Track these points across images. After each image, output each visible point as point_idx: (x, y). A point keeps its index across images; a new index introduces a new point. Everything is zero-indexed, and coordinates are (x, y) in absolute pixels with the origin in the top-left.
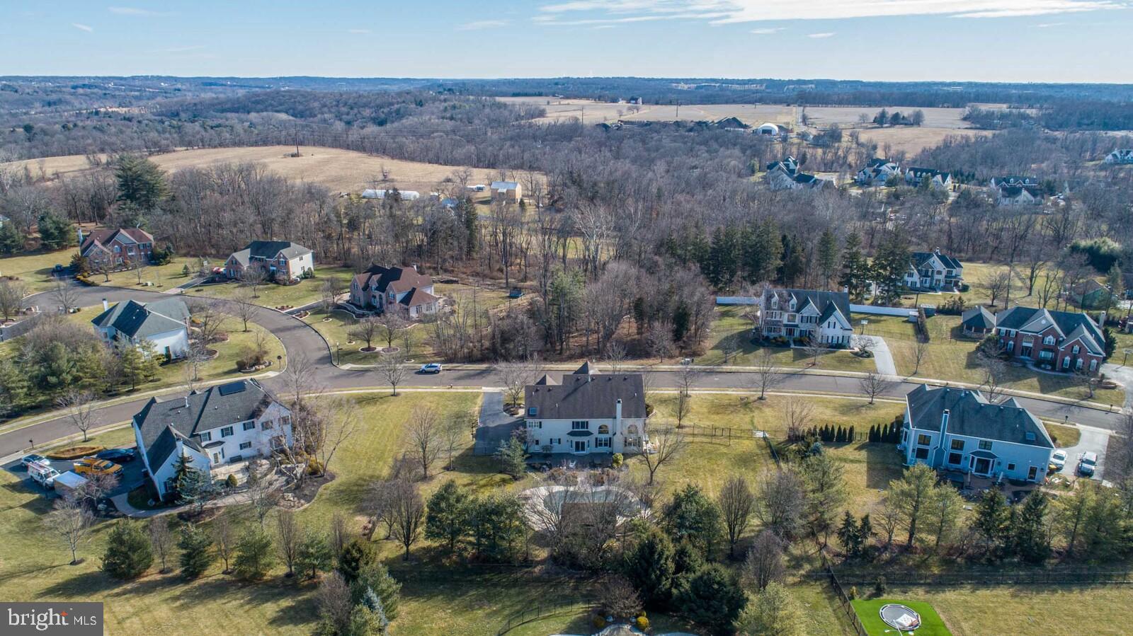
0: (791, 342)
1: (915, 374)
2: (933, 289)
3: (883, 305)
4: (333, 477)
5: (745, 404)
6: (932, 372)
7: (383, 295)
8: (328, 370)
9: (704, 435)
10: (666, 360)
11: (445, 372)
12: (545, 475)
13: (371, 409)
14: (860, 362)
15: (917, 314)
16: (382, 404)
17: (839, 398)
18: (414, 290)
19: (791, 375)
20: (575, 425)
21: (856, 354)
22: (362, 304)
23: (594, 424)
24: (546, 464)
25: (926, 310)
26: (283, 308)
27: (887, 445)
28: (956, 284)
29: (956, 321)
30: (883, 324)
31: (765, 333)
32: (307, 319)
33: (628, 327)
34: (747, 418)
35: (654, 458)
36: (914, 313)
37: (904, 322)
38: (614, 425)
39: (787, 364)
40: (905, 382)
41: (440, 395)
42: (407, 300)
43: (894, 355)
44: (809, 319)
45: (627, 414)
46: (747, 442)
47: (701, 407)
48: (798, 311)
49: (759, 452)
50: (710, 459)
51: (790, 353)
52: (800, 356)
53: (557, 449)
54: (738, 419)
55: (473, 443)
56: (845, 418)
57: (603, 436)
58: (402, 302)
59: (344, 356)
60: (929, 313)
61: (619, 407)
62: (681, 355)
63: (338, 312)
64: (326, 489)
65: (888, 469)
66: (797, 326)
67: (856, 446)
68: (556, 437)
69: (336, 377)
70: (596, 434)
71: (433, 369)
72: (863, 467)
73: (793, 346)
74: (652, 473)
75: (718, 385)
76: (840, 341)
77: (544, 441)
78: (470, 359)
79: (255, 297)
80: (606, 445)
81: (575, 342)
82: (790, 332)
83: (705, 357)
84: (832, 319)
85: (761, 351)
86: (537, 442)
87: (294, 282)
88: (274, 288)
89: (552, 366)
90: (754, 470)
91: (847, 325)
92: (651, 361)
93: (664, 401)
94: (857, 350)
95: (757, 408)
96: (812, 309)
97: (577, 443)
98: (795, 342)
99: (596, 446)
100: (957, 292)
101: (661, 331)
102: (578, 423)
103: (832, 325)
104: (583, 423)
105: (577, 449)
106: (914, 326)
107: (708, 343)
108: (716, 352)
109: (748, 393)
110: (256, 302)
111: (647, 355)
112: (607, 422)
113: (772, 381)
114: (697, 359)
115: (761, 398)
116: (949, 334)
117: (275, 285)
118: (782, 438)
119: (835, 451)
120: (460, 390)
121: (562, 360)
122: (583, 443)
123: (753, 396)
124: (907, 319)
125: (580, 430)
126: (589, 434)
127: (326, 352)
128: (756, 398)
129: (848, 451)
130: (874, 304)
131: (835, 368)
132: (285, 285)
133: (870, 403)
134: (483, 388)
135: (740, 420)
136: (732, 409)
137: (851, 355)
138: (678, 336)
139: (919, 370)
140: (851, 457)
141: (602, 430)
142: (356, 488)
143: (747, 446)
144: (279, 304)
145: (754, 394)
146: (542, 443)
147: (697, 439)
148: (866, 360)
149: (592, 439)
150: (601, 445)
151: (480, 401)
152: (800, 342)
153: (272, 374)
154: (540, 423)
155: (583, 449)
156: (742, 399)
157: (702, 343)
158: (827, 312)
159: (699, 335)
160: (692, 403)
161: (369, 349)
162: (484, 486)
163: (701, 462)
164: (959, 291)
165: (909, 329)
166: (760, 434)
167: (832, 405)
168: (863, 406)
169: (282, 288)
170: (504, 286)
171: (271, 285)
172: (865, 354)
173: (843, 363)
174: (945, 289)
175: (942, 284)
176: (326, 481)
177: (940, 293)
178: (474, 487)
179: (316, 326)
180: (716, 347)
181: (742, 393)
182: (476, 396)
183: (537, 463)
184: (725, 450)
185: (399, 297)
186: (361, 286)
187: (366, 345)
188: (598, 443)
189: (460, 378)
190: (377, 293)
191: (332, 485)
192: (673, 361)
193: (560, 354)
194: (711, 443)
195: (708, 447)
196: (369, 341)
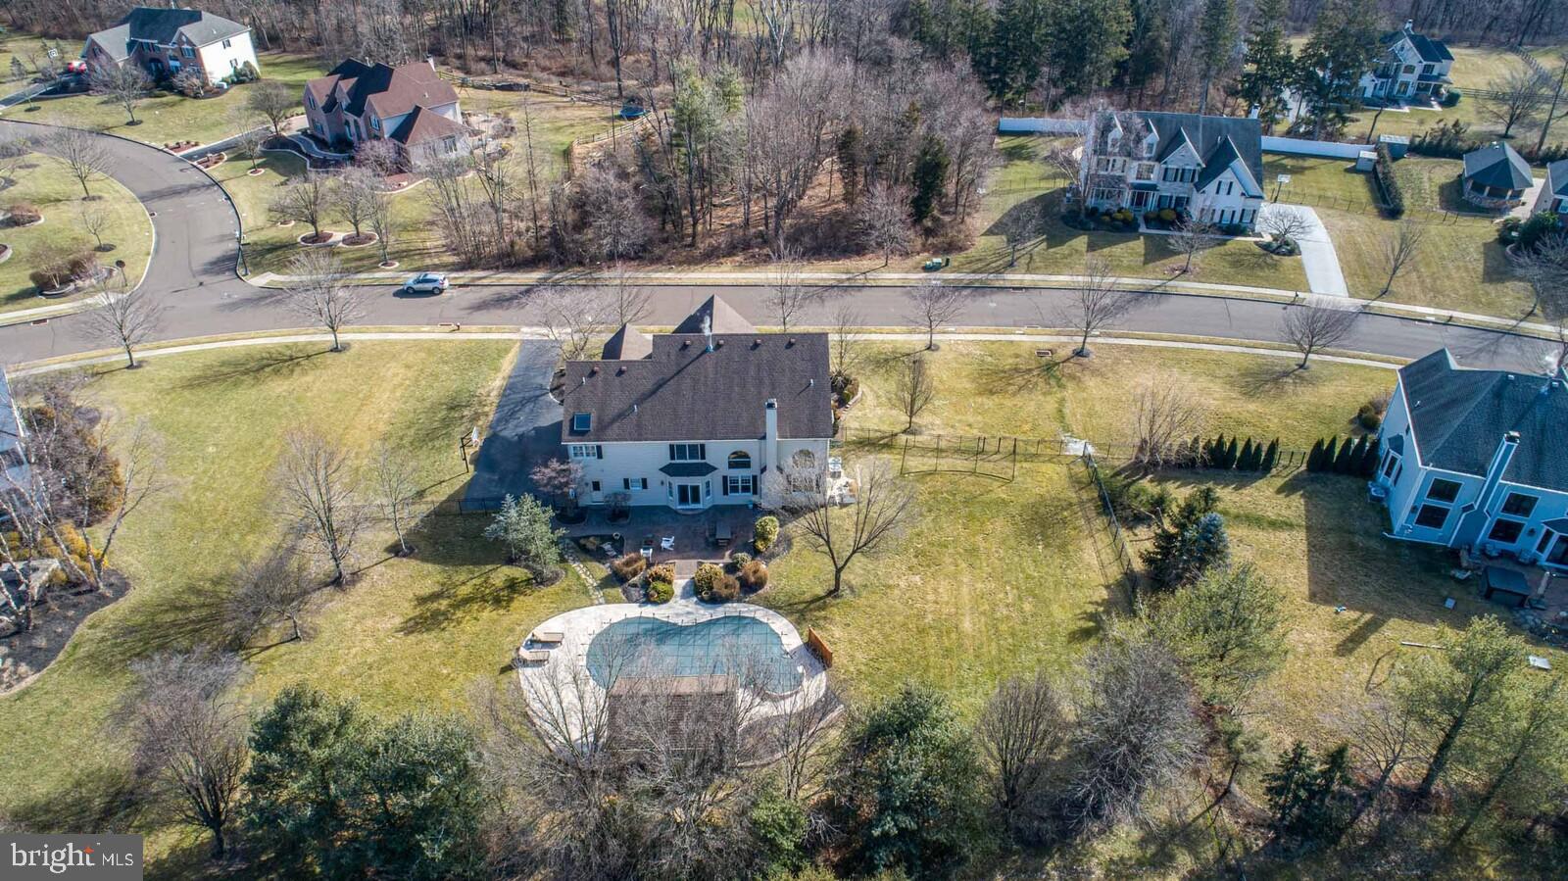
0: (1141, 220)
1: (1384, 293)
2: (1393, 100)
3: (1309, 135)
4: (121, 588)
5: (1049, 368)
6: (1417, 290)
7: (361, 121)
8: (227, 288)
9: (958, 451)
10: (895, 260)
11: (455, 292)
12: (603, 570)
13: (277, 386)
14: (1275, 266)
15: (1374, 156)
16: (304, 373)
17: (1237, 352)
18: (417, 110)
19: (1142, 294)
20: (676, 451)
21: (1266, 247)
22: (328, 137)
23: (719, 451)
24: (611, 539)
25: (1391, 146)
26: (178, 147)
27: (1346, 483)
28: (1436, 93)
29: (1444, 171)
30: (1309, 175)
31: (1091, 202)
32: (217, 171)
33: (825, 188)
34: (1050, 405)
35: (843, 524)
36: (1367, 154)
37: (1348, 171)
38: (762, 452)
39: (1132, 270)
40: (1365, 311)
41: (431, 349)
42: (402, 133)
43: (1340, 250)
44: (1181, 175)
45: (794, 428)
46: (1049, 469)
47: (958, 376)
48: (1160, 157)
49: (1072, 495)
50: (971, 517)
51: (1138, 245)
52: (1158, 251)
53: (638, 498)
54: (1032, 407)
55: (467, 478)
56: (1252, 407)
57: (740, 473)
58: (393, 136)
59: (270, 254)
60: (1396, 152)
61: (771, 416)
62: (925, 248)
63: (280, 154)
64: (91, 630)
65: (1352, 547)
66: (1154, 187)
67: (1280, 482)
68: (635, 475)
69: (234, 306)
70: (723, 469)
71: (429, 286)
72: (1297, 541)
73: (1143, 229)
74: (839, 571)
75: (997, 321)
76: (1236, 220)
77: (612, 483)
78: (509, 261)
79: (132, 123)
80: (746, 489)
81: (725, 216)
82: (1139, 198)
83: (971, 252)
84: (1226, 176)
85: (1081, 242)
86: (596, 486)
87: (218, 91)
88: (173, 104)
89: (669, 275)
90: (1063, 548)
91: (1253, 187)
92: (865, 263)
93: (884, 362)
94: (1267, 238)
95: (1072, 377)
96: (1190, 154)
97: (683, 489)
98: (1148, 220)
99: (725, 493)
100: (1437, 108)
101: (886, 205)
102: (681, 448)
103: (1224, 188)
104: (693, 448)
105: (683, 499)
106: (1368, 181)
107: (979, 222)
108: (993, 240)
109: (1055, 339)
110: (131, 133)
111: (860, 251)
112: (748, 446)
113: (1105, 312)
114: (956, 259)
115: (1080, 353)
116: (1437, 199)
117: (177, 98)
118: (1122, 458)
119: (1235, 497)
120: (473, 334)
121: (692, 262)
122: (695, 489)
123: (1064, 345)
124: (1350, 165)
125: (686, 462)
126: (708, 469)
127: (233, 246)
128: (1067, 352)
129: (1262, 495)
130: (1291, 133)
131: (1227, 279)
132: (196, 97)
133: (1301, 366)
134: (525, 329)
135: (1035, 407)
136: (1019, 381)
137: (1258, 250)
138: (919, 210)
139: (1393, 288)
140: (1271, 515)
141: (740, 460)
142: (169, 617)
143: (1048, 480)
144: (174, 136)
145: (1067, 344)
146: (605, 488)
147: (945, 464)
148: (1287, 261)
149: (715, 479)
150: (735, 489)
151: (508, 364)
152: (1158, 220)
153: (101, 300)
154: (599, 448)
155: (696, 499)
156: (1041, 354)
157: (968, 220)
158: (1217, 160)
159: (958, 207)
160: (937, 370)
161: (317, 238)
162: (468, 600)
163: (953, 529)
164: (1442, 104)
165: (1359, 187)
166: (1076, 448)
167: (1220, 373)
168: (1286, 374)
169: (189, 104)
170: (616, 95)
171: (171, 98)
172: (1283, 248)
173: (1245, 267)
174: (1417, 101)
175: (1411, 91)
176: (104, 600)
177: (1406, 109)
178: (444, 604)
179: (231, 187)
180: (990, 232)
181: (1044, 339)
182: (502, 349)
183: (590, 532)
184: (1001, 492)
185: (388, 127)
186: (321, 101)
187: (310, 231)
188: (729, 486)
189: (482, 306)
190: (351, 118)
191: (112, 613)
192: (910, 262)
193: (692, 245)
194: (973, 473)
195: (967, 484)
196: (314, 222)
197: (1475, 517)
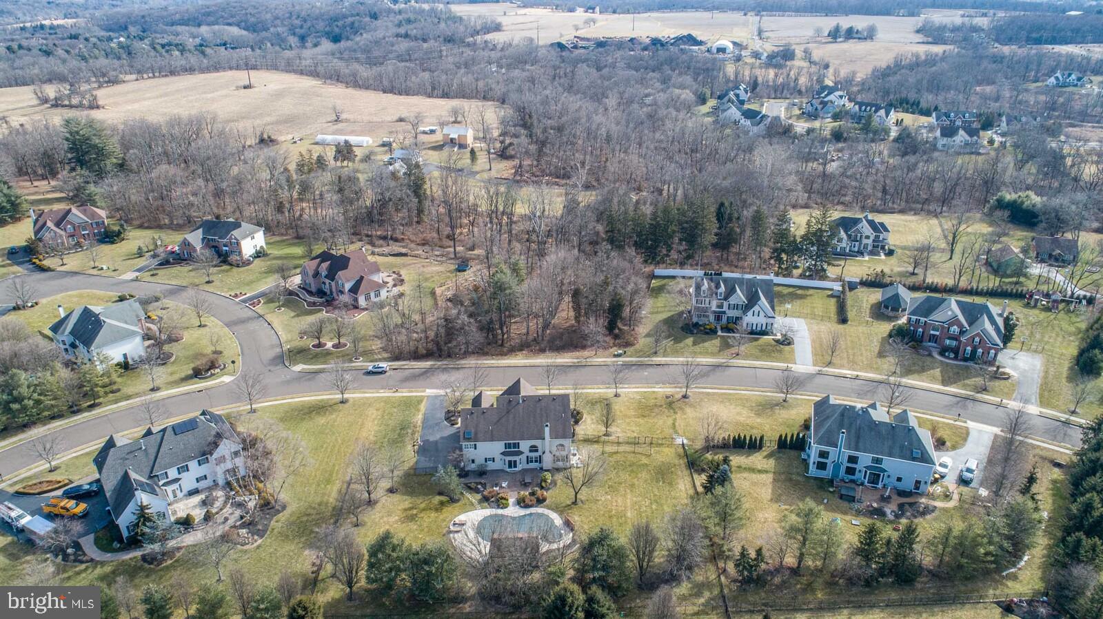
0: (719, 328)
1: (829, 364)
2: (861, 253)
3: (810, 277)
4: (284, 507)
5: (670, 404)
6: (845, 362)
7: (333, 284)
8: (281, 374)
9: (628, 443)
10: (600, 352)
11: (392, 372)
12: (479, 496)
13: (321, 420)
14: (780, 351)
15: (840, 289)
16: (331, 413)
17: (755, 394)
18: (362, 278)
19: (717, 367)
20: (508, 446)
21: (777, 341)
22: (313, 289)
23: (525, 446)
24: (481, 483)
25: (850, 283)
26: (236, 296)
27: (793, 453)
28: (883, 248)
29: (876, 296)
30: (807, 301)
31: (695, 320)
32: (260, 309)
33: (565, 315)
34: (670, 421)
35: (578, 475)
36: (837, 287)
37: (828, 296)
38: (543, 445)
39: (713, 354)
40: (820, 373)
41: (387, 401)
42: (355, 290)
43: (813, 341)
44: (736, 307)
45: (555, 435)
46: (666, 450)
47: (629, 409)
48: (726, 299)
49: (677, 462)
50: (632, 471)
51: (717, 342)
52: (726, 345)
53: (491, 466)
54: (661, 422)
55: (415, 460)
56: (759, 420)
57: (534, 455)
58: (350, 291)
59: (298, 354)
60: (852, 286)
61: (547, 430)
62: (615, 345)
63: (289, 299)
64: (278, 522)
65: (791, 480)
66: (724, 312)
67: (765, 453)
68: (490, 456)
69: (288, 382)
70: (527, 453)
71: (380, 370)
72: (768, 478)
73: (720, 333)
74: (576, 493)
75: (647, 381)
76: (764, 328)
77: (480, 460)
78: (416, 356)
79: (208, 282)
80: (536, 461)
81: (517, 329)
82: (718, 317)
83: (637, 346)
84: (756, 308)
85: (690, 341)
86: (473, 461)
87: (248, 263)
88: (227, 271)
89: (493, 362)
90: (670, 484)
91: (771, 313)
92: (586, 353)
93: (593, 403)
94: (779, 337)
95: (681, 408)
96: (740, 296)
97: (510, 462)
98: (722, 329)
99: (528, 463)
100: (883, 257)
101: (594, 326)
102: (510, 444)
103: (756, 312)
104: (514, 444)
105: (510, 466)
106: (838, 302)
107: (642, 330)
108: (648, 340)
109: (673, 390)
110: (207, 287)
111: (584, 347)
112: (537, 443)
113: (696, 378)
114: (630, 350)
115: (685, 397)
116: (868, 311)
117: (228, 267)
118: (699, 445)
119: (746, 461)
120: (404, 393)
121: (503, 354)
122: (515, 462)
123: (678, 393)
124: (830, 293)
125: (512, 450)
126: (520, 453)
127: (278, 350)
128: (679, 396)
129: (757, 459)
130: (802, 276)
131: (757, 358)
132: (238, 266)
133: (784, 401)
134: (428, 390)
135: (662, 422)
136: (656, 410)
137: (774, 343)
138: (611, 327)
139: (835, 360)
140: (759, 467)
141: (534, 449)
142: (305, 519)
143: (667, 455)
144: (232, 289)
145: (678, 392)
146: (477, 462)
147: (621, 448)
148: (787, 348)
149: (523, 457)
150: (532, 462)
151: (423, 407)
152: (727, 329)
153: (227, 379)
154: (475, 445)
155: (515, 466)
156: (667, 397)
157: (636, 328)
158: (753, 300)
159: (633, 321)
160: (617, 407)
161: (319, 345)
162: (424, 510)
163: (624, 476)
164: (886, 255)
165: (832, 304)
166: (679, 441)
167: (748, 405)
168: (777, 405)
169: (235, 270)
170: (453, 256)
171: (225, 267)
172: (786, 341)
173: (766, 352)
174: (873, 253)
175: (870, 248)
176: (278, 512)
177: (867, 258)
178: (415, 512)
179: (269, 317)
180: (648, 335)
181: (669, 390)
182: (420, 401)
183: (472, 481)
184: (645, 460)
185: (348, 286)
186: (311, 273)
187: (316, 342)
188: (529, 460)
189: (406, 379)
190: (327, 281)
191: (283, 517)
192: (607, 352)
193: (502, 345)
194: (634, 452)
195: (631, 457)
196: (319, 338)
197: (837, 466)
